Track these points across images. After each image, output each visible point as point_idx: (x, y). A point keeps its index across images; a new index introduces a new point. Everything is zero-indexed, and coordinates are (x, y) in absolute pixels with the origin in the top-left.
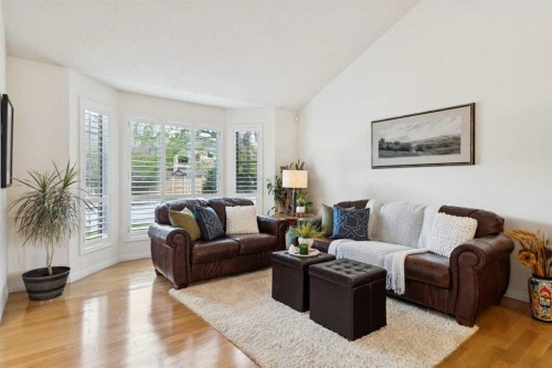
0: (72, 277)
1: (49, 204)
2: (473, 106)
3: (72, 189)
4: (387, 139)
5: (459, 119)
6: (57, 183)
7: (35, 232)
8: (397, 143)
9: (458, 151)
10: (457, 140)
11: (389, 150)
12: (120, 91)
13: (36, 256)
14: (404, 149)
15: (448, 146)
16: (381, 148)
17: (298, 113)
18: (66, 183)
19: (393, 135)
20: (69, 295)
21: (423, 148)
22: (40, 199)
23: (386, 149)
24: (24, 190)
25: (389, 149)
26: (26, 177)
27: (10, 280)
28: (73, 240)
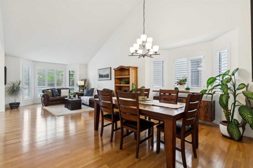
0: (21, 105)
1: (15, 88)
2: (111, 68)
3: (21, 85)
5: (109, 70)
6: (17, 84)
7: (12, 95)
9: (109, 77)
10: (109, 75)
11: (101, 76)
12: (34, 61)
13: (12, 100)
16: (99, 76)
17: (86, 66)
18: (19, 84)
19: (101, 73)
20: (20, 109)
21: (105, 76)
22: (13, 87)
24: (10, 85)
26: (9, 83)
27: (6, 105)
28: (21, 96)
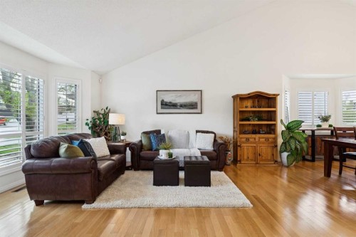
2: (201, 91)
4: (165, 100)
5: (197, 95)
8: (170, 103)
9: (196, 108)
10: (196, 103)
14: (174, 106)
15: (192, 106)
16: (162, 104)
19: (168, 98)
21: (183, 106)
23: (165, 105)
25: (166, 105)
